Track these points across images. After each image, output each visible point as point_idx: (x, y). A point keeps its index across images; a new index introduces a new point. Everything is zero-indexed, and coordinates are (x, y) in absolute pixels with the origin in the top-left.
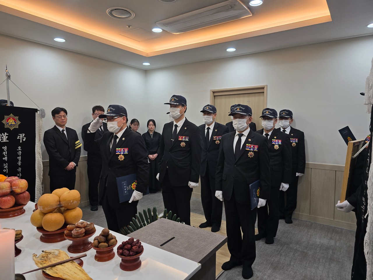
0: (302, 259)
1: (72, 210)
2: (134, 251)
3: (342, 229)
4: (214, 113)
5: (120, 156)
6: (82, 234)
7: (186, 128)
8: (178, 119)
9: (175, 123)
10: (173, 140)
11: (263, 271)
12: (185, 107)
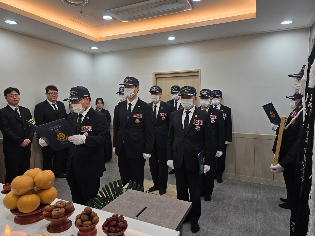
0: (235, 211)
1: (48, 190)
2: (121, 227)
3: (260, 184)
4: (160, 93)
5: (84, 133)
6: (62, 214)
7: (139, 107)
8: (132, 99)
9: (129, 102)
10: (129, 118)
11: (207, 224)
12: (138, 88)
